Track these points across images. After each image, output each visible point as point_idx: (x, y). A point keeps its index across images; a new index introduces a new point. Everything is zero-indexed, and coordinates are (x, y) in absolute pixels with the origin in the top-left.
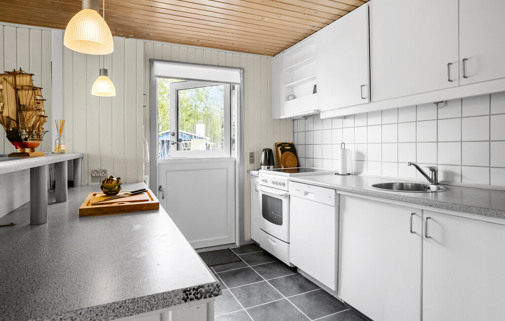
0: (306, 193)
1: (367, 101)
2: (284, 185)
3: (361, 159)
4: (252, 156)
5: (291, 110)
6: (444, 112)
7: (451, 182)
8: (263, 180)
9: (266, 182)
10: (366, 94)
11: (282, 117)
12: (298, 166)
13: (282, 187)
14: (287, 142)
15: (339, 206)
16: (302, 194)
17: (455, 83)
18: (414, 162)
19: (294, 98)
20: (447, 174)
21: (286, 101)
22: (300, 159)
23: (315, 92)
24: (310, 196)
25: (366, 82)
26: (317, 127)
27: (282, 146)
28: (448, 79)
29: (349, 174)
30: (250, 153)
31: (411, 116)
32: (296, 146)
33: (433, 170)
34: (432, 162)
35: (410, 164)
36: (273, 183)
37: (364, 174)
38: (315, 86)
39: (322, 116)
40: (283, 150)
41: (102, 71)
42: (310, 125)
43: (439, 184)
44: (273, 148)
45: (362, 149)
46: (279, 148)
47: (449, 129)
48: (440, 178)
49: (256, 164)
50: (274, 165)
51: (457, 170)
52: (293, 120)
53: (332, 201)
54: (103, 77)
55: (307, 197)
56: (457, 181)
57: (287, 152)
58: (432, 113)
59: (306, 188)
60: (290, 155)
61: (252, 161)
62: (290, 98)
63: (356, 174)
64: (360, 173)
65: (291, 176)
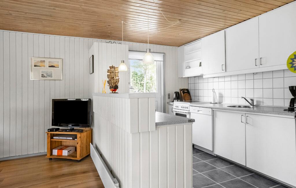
0: (198, 111)
1: (224, 71)
2: (187, 108)
3: (221, 96)
4: (169, 95)
5: (188, 73)
6: (256, 77)
7: (259, 105)
8: (176, 107)
9: (178, 107)
10: (224, 68)
11: (184, 77)
12: (191, 100)
13: (186, 109)
14: (185, 88)
15: (213, 115)
16: (196, 111)
17: (258, 67)
18: (245, 97)
19: (190, 68)
20: (257, 101)
21: (186, 69)
22: (191, 97)
23: (200, 65)
24: (200, 112)
25: (224, 63)
26: (201, 81)
27: (183, 90)
28: (255, 65)
29: (216, 103)
30: (168, 94)
31: (243, 78)
32: (189, 91)
33: (252, 100)
34: (252, 97)
35: (242, 98)
36: (182, 107)
37: (223, 103)
38: (201, 63)
39: (204, 77)
40: (184, 93)
41: (122, 61)
42: (197, 81)
43: (254, 106)
44: (179, 91)
45: (223, 92)
46: (182, 91)
47: (258, 84)
48: (255, 104)
49: (171, 99)
50: (180, 99)
51: (261, 100)
52: (188, 78)
53: (210, 113)
54: (123, 64)
55: (199, 112)
56: (262, 104)
57: (185, 93)
58: (252, 77)
59: (198, 109)
60: (187, 94)
61: (169, 98)
62: (188, 67)
63: (220, 103)
64: (222, 103)
65: (190, 104)
